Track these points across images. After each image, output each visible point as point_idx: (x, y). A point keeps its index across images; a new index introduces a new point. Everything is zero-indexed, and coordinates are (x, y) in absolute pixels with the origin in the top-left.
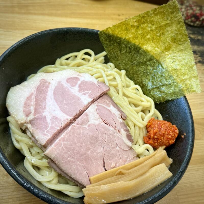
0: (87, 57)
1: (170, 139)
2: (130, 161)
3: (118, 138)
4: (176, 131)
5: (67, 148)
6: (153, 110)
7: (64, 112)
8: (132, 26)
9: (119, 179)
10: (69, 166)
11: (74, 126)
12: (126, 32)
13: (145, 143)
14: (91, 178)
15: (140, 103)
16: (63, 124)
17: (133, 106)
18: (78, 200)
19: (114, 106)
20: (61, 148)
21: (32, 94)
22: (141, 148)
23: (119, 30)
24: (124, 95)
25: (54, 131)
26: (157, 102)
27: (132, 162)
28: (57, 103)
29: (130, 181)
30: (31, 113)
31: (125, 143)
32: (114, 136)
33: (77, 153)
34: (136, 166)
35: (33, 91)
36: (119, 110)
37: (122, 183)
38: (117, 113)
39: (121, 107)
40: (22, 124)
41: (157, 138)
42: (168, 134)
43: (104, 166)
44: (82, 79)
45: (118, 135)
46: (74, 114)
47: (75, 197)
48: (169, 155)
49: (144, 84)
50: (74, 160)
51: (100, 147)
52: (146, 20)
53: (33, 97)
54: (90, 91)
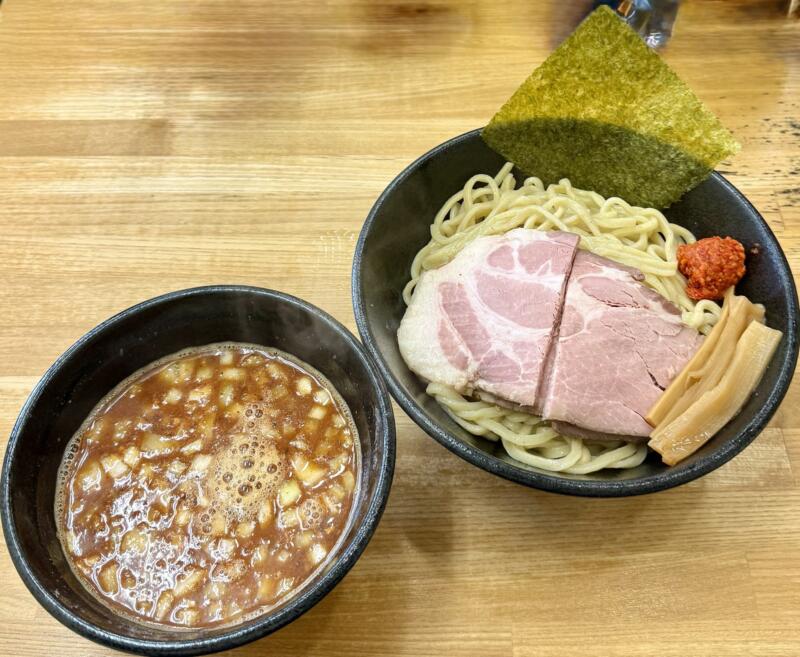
0: (481, 191)
1: (736, 268)
2: (694, 351)
3: (651, 320)
4: (737, 247)
5: (577, 388)
6: (670, 229)
7: (528, 326)
8: (538, 89)
9: (696, 391)
10: (599, 416)
11: (565, 341)
12: (531, 105)
13: (695, 302)
14: (650, 416)
15: (638, 229)
16: (543, 349)
17: (629, 242)
18: (645, 467)
19: (607, 265)
20: (567, 393)
21: (443, 322)
22: (695, 314)
23: (517, 108)
24: (603, 230)
25: (536, 370)
26: (666, 207)
27: (700, 351)
28: (503, 315)
29: (717, 384)
30: (467, 358)
31: (668, 323)
32: (643, 321)
33: (600, 386)
34: (710, 353)
35: (441, 317)
36: (622, 267)
37: (707, 398)
38: (622, 276)
39: (617, 258)
40: (466, 387)
41: (712, 281)
42: (727, 262)
43: (656, 384)
44: (515, 245)
45: (648, 315)
46: (551, 320)
47: (634, 465)
48: (753, 299)
49: (617, 185)
50: (602, 402)
51: (630, 353)
52: (563, 65)
53: (449, 327)
54: (550, 262)
